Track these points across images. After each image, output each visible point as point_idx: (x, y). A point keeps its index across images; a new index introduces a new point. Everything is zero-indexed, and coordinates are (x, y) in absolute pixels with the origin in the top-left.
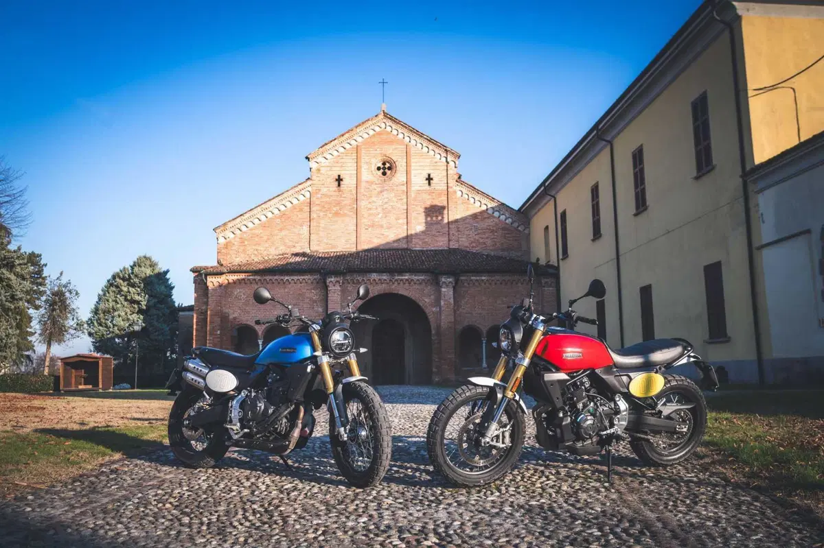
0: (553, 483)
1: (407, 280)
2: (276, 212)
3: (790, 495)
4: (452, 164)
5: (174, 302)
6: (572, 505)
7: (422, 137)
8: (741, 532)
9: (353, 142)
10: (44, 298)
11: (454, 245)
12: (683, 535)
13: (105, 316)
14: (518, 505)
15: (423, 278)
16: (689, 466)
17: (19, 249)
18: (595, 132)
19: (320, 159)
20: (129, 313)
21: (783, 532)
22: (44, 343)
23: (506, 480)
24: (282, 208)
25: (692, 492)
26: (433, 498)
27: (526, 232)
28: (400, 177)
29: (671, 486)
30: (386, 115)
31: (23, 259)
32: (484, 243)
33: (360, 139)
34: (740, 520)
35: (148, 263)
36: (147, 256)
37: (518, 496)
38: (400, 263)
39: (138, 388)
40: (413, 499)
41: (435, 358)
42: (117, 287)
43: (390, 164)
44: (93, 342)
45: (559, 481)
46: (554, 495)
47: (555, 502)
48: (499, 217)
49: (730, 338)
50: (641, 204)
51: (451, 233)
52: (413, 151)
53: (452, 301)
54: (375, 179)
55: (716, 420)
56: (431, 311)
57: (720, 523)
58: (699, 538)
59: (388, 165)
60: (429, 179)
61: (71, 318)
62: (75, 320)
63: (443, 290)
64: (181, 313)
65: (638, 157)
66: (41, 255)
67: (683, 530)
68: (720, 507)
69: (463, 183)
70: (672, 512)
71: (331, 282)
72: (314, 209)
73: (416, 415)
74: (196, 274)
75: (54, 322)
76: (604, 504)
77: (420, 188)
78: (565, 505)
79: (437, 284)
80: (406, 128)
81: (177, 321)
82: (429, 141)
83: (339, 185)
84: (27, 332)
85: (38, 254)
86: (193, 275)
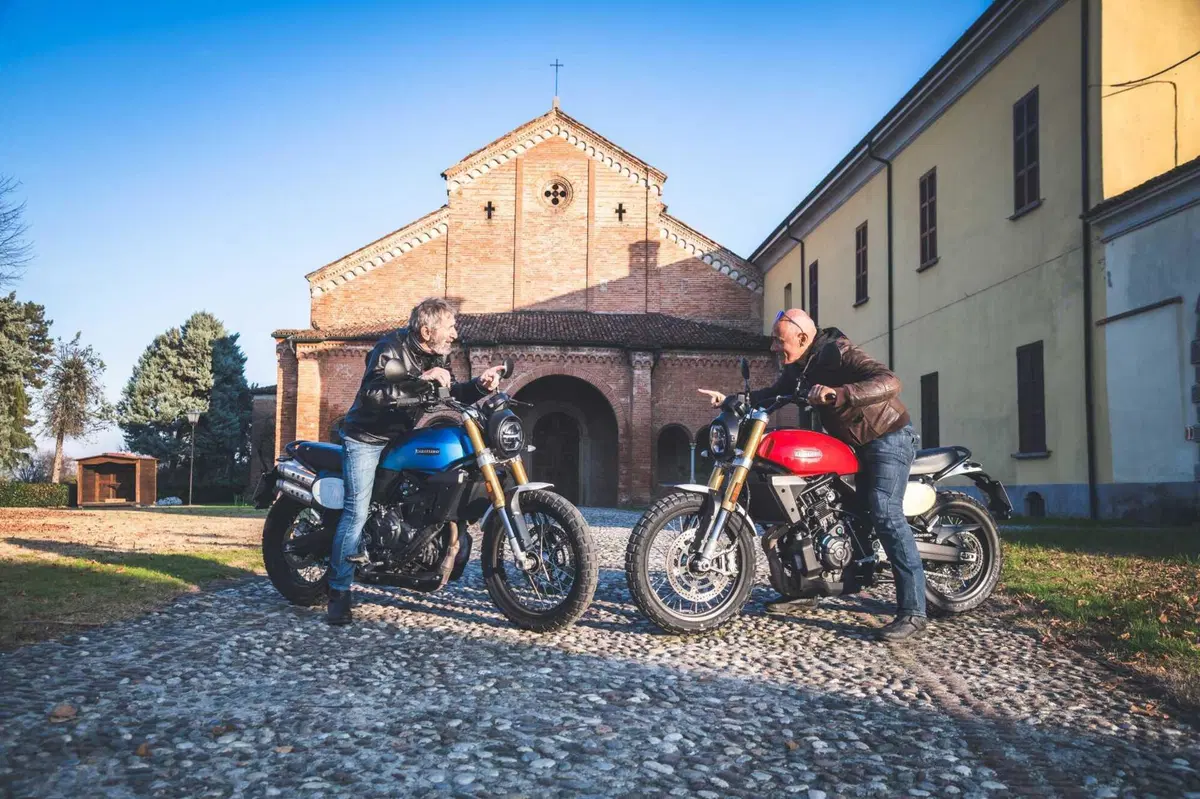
0: (799, 633)
1: (585, 357)
2: (397, 253)
3: (1126, 659)
4: (654, 190)
5: (246, 381)
6: (826, 661)
7: (611, 148)
8: (1055, 701)
9: (512, 155)
10: (51, 370)
11: (653, 308)
12: (975, 701)
13: (144, 398)
14: (753, 659)
15: (607, 354)
16: (986, 618)
17: (12, 296)
18: (867, 147)
19: (462, 177)
20: (180, 395)
21: (1115, 703)
22: (53, 436)
23: (734, 628)
24: (407, 248)
25: (990, 650)
26: (637, 647)
27: (758, 291)
28: (577, 207)
29: (960, 642)
30: (559, 114)
31: (19, 312)
32: (697, 307)
33: (520, 150)
34: (1055, 686)
35: (208, 323)
36: (208, 312)
37: (751, 647)
38: (576, 332)
39: (193, 503)
40: (610, 647)
41: (623, 469)
42: (162, 357)
43: (565, 188)
44: (127, 437)
45: (807, 631)
46: (800, 648)
47: (802, 656)
48: (720, 269)
49: (1050, 452)
50: (929, 255)
51: (650, 289)
52: (597, 168)
53: (649, 388)
54: (542, 210)
55: (1026, 561)
56: (618, 402)
57: (1026, 688)
58: (998, 706)
59: (560, 189)
60: (621, 211)
61: (94, 400)
62: (100, 404)
63: (637, 372)
64: (256, 398)
65: (928, 186)
66: (43, 308)
67: (975, 695)
68: (1028, 670)
69: (669, 218)
70: (961, 673)
71: (476, 356)
72: (453, 250)
73: (603, 544)
74: (281, 341)
75: (68, 407)
76: (869, 661)
77: (604, 224)
78: (815, 660)
79: (629, 364)
80: (589, 134)
81: (251, 409)
82: (623, 155)
83: (490, 217)
84: (24, 420)
85: (38, 306)
86: (275, 342)
